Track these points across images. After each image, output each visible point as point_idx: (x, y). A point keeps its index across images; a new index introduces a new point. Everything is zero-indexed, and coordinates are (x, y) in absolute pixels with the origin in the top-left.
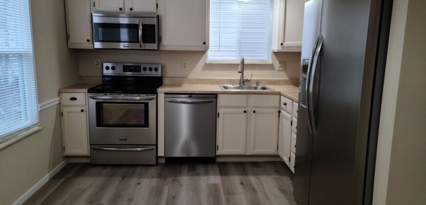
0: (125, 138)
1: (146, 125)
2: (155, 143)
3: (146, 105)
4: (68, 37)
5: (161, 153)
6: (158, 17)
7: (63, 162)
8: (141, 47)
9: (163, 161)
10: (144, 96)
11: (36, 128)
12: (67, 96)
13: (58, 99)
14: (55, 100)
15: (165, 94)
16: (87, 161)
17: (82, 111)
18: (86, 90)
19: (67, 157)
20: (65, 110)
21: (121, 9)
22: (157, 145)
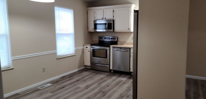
0: (100, 61)
1: (106, 58)
2: (109, 64)
3: (106, 51)
4: (88, 28)
5: (111, 68)
6: (113, 21)
7: (84, 67)
8: (107, 31)
9: (112, 71)
10: (105, 48)
11: (74, 55)
12: (85, 46)
13: (83, 47)
14: (82, 47)
15: (113, 47)
16: (90, 68)
17: (89, 51)
18: (90, 45)
19: (86, 66)
20: (85, 51)
21: (102, 18)
22: (110, 65)
